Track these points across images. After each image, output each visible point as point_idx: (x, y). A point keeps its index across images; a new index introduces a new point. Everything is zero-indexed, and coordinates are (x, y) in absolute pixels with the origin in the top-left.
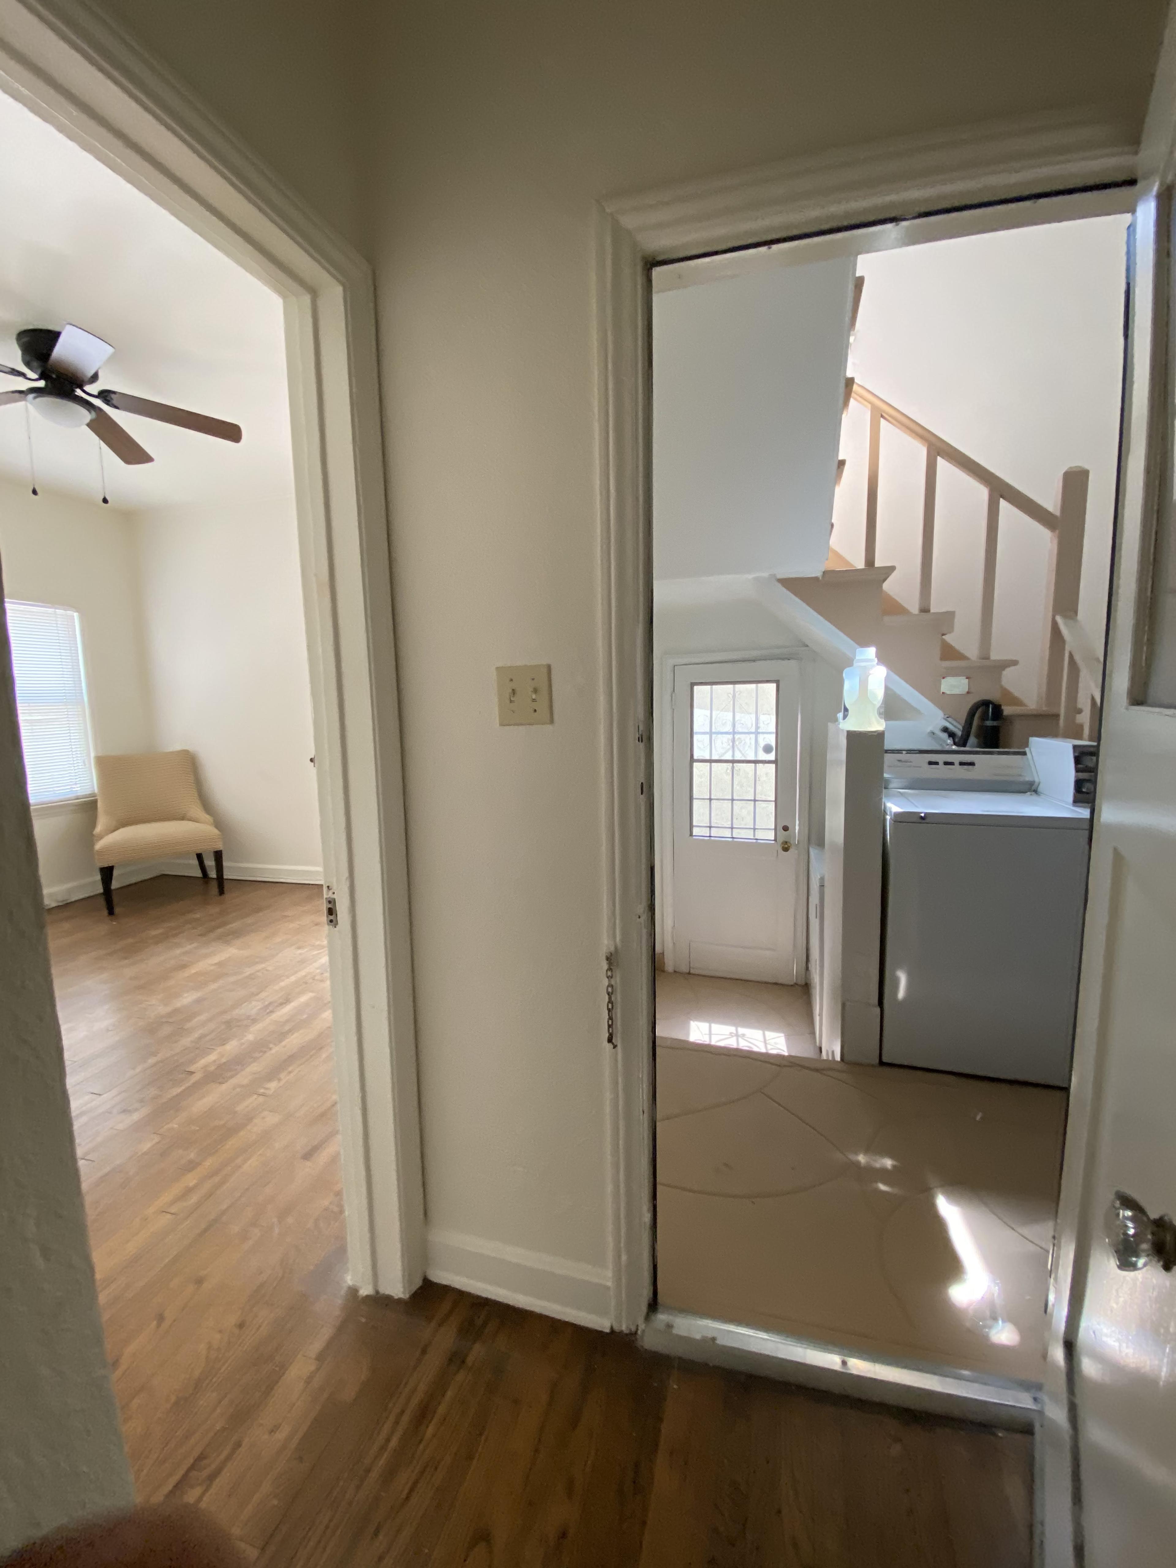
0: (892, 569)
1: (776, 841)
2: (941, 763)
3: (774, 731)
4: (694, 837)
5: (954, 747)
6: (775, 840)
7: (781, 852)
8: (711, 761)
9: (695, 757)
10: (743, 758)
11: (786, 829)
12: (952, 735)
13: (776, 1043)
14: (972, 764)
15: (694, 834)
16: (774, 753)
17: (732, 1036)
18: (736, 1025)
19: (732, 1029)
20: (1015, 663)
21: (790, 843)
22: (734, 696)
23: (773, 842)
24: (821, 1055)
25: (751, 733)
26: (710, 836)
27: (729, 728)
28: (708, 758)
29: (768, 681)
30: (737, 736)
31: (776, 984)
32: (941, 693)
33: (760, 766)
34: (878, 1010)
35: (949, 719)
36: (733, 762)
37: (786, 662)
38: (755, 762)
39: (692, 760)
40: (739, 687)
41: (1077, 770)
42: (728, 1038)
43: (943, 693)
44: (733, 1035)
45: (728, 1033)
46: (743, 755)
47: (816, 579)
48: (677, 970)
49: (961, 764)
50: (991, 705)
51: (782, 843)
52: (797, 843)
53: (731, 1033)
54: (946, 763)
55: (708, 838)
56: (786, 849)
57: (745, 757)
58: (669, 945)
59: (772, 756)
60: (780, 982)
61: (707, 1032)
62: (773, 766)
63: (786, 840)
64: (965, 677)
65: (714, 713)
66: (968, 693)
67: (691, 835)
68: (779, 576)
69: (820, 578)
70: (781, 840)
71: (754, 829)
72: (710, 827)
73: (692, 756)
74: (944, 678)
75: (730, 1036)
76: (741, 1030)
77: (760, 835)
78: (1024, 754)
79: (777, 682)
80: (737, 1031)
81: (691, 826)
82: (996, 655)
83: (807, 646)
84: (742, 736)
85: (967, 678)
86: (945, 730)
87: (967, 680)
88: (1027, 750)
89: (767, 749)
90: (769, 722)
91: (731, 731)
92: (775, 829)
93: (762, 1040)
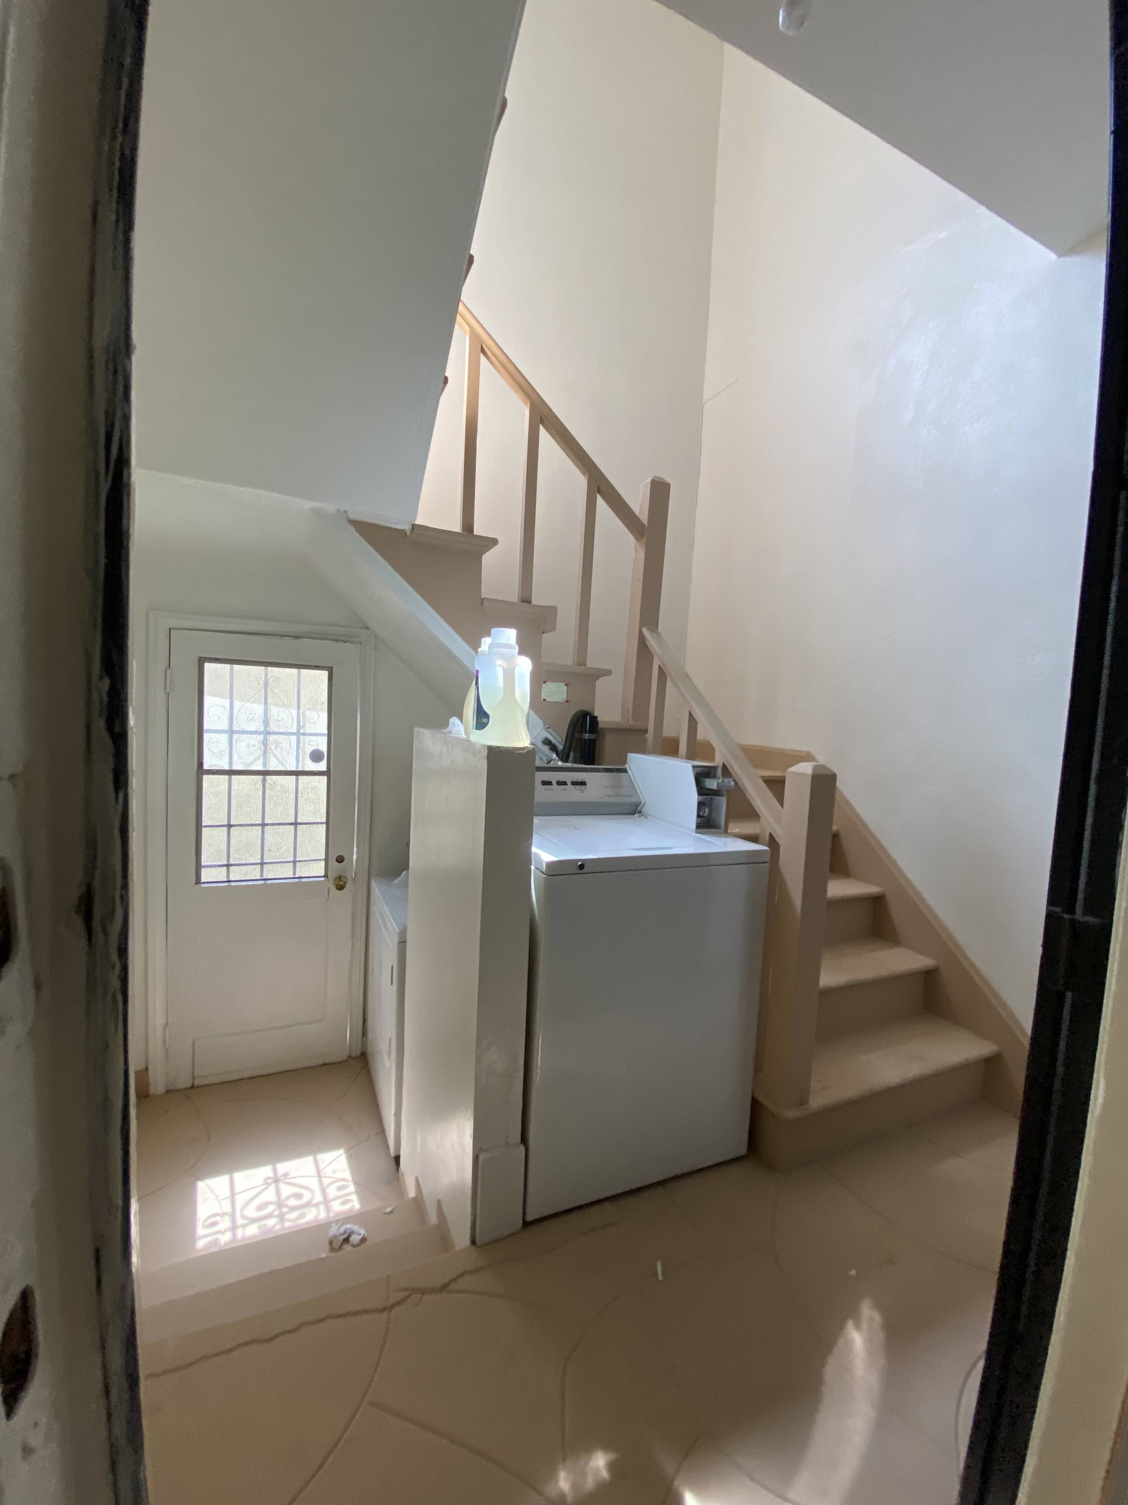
0: (494, 542)
1: (328, 878)
2: (554, 783)
3: (326, 732)
4: (203, 886)
5: (560, 763)
6: (326, 876)
7: (333, 889)
8: (231, 773)
9: (206, 767)
10: (281, 768)
11: (340, 860)
12: (553, 748)
13: (334, 1171)
14: (583, 783)
15: (203, 880)
16: (325, 761)
17: (269, 1185)
18: (273, 1159)
19: (266, 1171)
20: (608, 673)
21: (345, 877)
22: (266, 684)
23: (323, 879)
24: (398, 1169)
25: (292, 734)
26: (229, 881)
27: (258, 726)
28: (227, 768)
29: (317, 667)
30: (272, 738)
31: (324, 1065)
32: (542, 700)
33: (302, 779)
34: (522, 1148)
35: (550, 730)
36: (265, 773)
37: (341, 644)
38: (297, 773)
39: (201, 771)
40: (275, 671)
41: (700, 794)
42: (263, 1190)
43: (544, 700)
44: (269, 1181)
45: (262, 1182)
46: (280, 762)
47: (403, 532)
48: (171, 1088)
49: (574, 783)
50: (588, 717)
51: (335, 879)
52: (354, 877)
53: (266, 1179)
54: (560, 783)
55: (226, 884)
56: (341, 888)
57: (283, 765)
58: (156, 1050)
59: (322, 766)
60: (327, 1062)
61: (228, 1193)
62: (324, 779)
63: (342, 874)
64: (564, 684)
65: (237, 704)
66: (567, 701)
67: (198, 881)
68: (352, 516)
69: (408, 534)
70: (332, 875)
71: (295, 862)
72: (228, 866)
73: (200, 764)
74: (544, 682)
75: (266, 1186)
76: (283, 1167)
77: (304, 871)
78: (625, 771)
79: (330, 670)
80: (275, 1171)
81: (198, 867)
82: (593, 662)
83: (368, 628)
84: (279, 738)
85: (566, 685)
86: (547, 742)
87: (566, 687)
88: (627, 766)
89: (316, 756)
90: (319, 721)
91: (262, 729)
92: (326, 860)
93: (315, 1173)
